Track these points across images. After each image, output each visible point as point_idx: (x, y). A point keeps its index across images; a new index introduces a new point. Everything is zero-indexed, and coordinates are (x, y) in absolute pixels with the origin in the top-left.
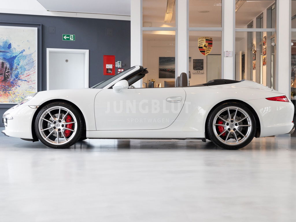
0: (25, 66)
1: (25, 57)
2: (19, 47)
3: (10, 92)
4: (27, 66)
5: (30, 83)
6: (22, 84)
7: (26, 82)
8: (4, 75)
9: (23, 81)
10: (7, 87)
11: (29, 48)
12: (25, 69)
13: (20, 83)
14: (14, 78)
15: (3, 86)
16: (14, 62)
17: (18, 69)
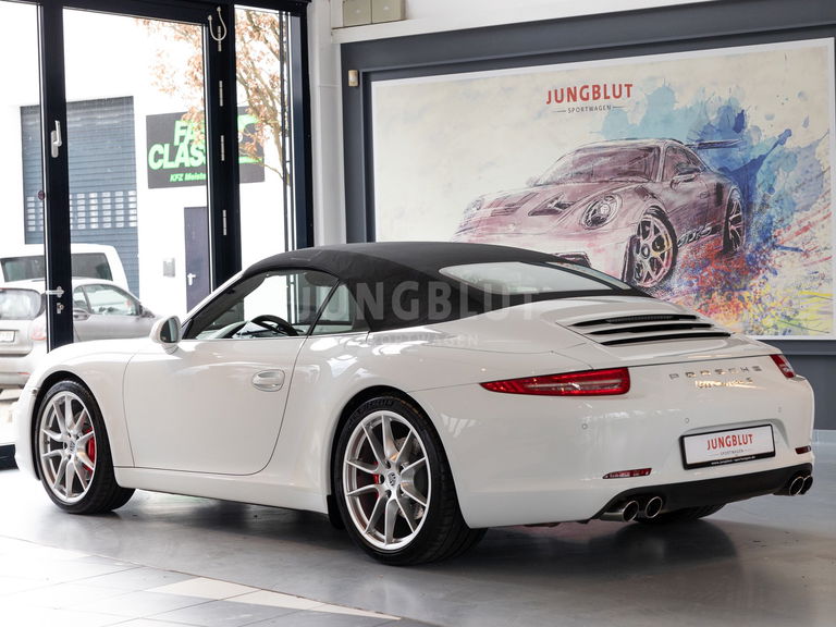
0: (794, 194)
1: (792, 158)
2: (771, 122)
3: (745, 294)
4: (800, 191)
5: (813, 257)
6: (784, 263)
7: (796, 253)
8: (723, 230)
9: (789, 253)
10: (733, 275)
11: (806, 124)
12: (794, 204)
13: (778, 260)
14: (758, 240)
15: (722, 275)
16: (755, 182)
17: (771, 205)
